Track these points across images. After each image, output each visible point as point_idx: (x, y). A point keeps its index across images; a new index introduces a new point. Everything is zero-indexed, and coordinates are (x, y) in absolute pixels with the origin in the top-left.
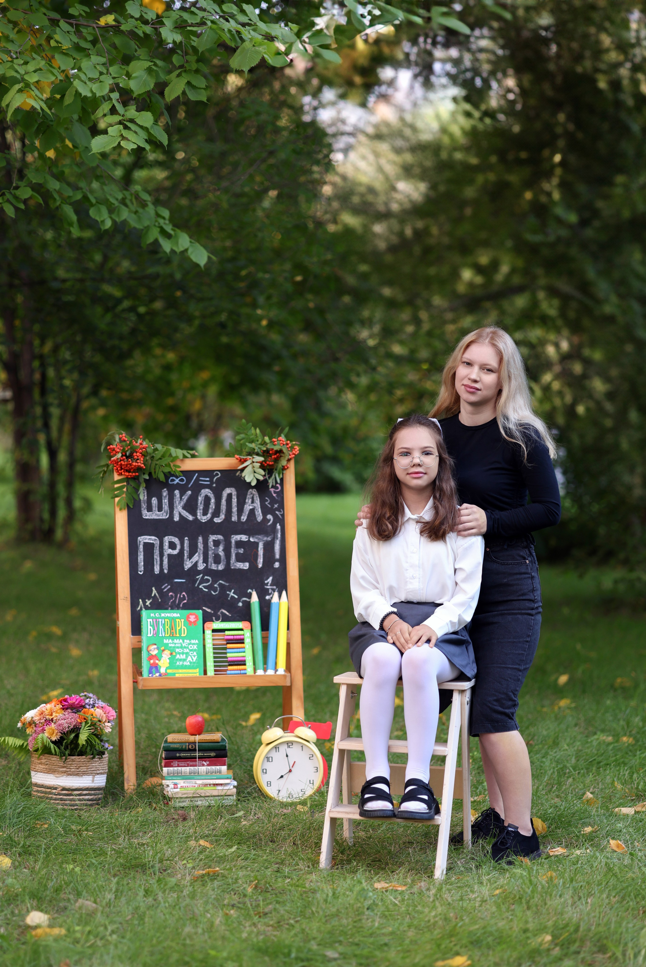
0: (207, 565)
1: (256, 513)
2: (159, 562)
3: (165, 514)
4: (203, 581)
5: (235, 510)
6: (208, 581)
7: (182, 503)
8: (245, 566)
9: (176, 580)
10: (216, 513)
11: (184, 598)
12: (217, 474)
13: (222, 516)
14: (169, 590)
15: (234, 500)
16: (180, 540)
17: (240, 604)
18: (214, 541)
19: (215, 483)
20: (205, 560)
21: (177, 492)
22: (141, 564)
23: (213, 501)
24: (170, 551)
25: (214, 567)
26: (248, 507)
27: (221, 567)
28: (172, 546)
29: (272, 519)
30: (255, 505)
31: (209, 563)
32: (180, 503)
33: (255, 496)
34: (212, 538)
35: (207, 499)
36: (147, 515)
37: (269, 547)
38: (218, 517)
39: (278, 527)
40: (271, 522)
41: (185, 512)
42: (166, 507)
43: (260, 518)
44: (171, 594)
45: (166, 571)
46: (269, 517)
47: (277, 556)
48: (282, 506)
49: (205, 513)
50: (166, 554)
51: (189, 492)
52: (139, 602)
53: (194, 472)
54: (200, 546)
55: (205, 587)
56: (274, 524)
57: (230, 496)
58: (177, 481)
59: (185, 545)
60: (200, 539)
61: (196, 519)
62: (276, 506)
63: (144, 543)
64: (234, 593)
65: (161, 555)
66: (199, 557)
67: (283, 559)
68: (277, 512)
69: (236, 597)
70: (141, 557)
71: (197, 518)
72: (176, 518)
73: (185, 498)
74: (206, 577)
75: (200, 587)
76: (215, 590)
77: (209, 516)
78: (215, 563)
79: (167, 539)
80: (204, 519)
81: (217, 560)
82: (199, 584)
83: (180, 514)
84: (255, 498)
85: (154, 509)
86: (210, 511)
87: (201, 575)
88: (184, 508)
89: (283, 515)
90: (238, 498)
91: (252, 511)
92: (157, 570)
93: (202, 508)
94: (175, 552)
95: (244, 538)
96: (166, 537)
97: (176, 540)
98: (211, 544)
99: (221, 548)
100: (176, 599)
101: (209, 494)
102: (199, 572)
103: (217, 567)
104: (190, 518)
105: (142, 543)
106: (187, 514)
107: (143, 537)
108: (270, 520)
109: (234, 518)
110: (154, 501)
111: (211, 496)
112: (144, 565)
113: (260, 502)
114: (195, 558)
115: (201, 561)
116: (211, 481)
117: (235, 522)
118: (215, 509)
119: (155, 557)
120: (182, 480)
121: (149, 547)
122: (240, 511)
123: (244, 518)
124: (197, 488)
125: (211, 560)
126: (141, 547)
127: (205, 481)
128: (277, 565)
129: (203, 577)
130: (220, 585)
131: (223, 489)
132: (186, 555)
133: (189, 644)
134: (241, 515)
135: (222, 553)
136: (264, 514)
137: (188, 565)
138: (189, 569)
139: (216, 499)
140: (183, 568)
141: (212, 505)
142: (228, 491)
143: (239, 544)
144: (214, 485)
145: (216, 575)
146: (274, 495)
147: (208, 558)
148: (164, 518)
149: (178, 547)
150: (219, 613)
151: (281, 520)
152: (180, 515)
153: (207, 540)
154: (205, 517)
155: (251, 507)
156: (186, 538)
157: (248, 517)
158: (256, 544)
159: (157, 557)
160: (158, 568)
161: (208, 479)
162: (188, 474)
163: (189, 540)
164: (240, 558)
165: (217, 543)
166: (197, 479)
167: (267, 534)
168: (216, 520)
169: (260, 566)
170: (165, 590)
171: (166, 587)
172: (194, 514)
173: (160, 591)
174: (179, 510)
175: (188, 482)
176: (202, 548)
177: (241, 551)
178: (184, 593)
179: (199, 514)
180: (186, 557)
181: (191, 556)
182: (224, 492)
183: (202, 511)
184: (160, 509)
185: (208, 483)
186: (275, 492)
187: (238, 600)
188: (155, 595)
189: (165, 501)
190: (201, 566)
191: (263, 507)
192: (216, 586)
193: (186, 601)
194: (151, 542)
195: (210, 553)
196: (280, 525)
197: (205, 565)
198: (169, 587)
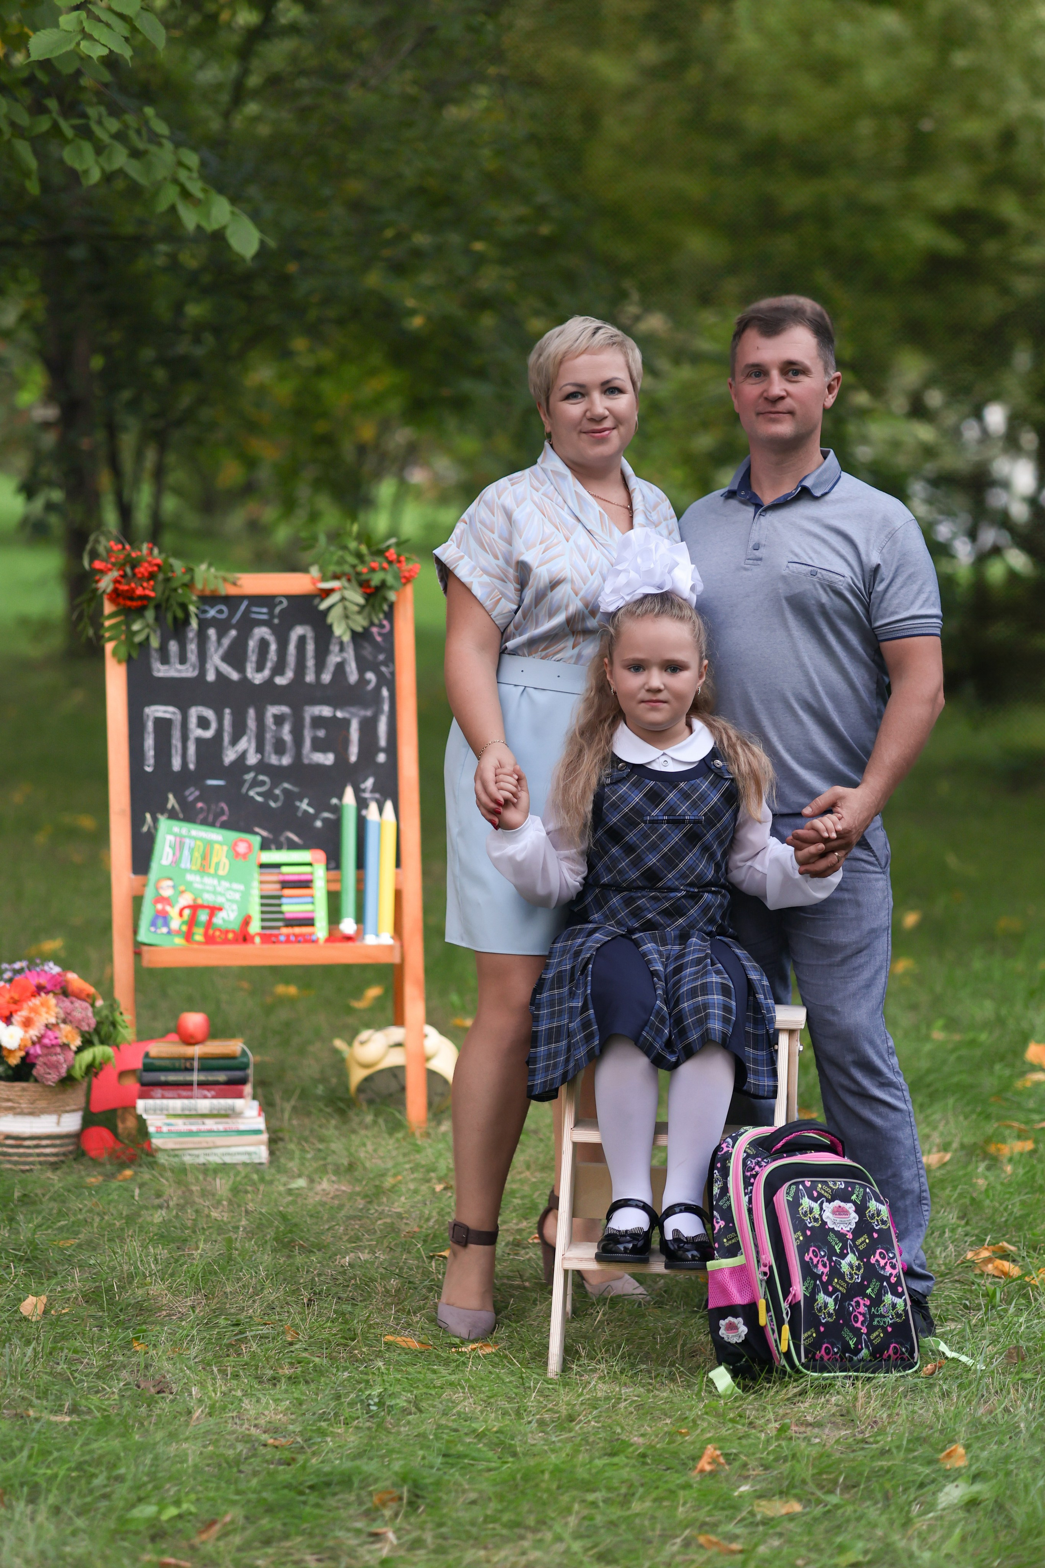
0: (262, 756)
1: (348, 669)
2: (180, 752)
3: (191, 670)
4: (255, 783)
5: (310, 663)
6: (263, 783)
7: (221, 651)
8: (327, 759)
9: (211, 782)
10: (279, 669)
11: (222, 812)
12: (281, 602)
13: (290, 674)
14: (197, 799)
15: (310, 647)
16: (216, 713)
17: (319, 824)
18: (276, 717)
19: (278, 617)
20: (260, 749)
21: (212, 632)
22: (150, 753)
23: (273, 647)
24: (200, 733)
25: (274, 760)
26: (334, 659)
27: (286, 761)
28: (203, 723)
29: (374, 680)
30: (345, 655)
31: (266, 754)
32: (216, 651)
34: (273, 710)
35: (263, 645)
36: (161, 671)
37: (368, 728)
38: (282, 675)
39: (385, 693)
40: (372, 684)
41: (225, 665)
42: (192, 656)
43: (353, 677)
44: (200, 805)
45: (192, 766)
46: (370, 676)
47: (383, 743)
48: (391, 659)
49: (260, 668)
50: (192, 737)
51: (233, 633)
52: (144, 819)
53: (241, 598)
54: (252, 723)
56: (378, 688)
57: (302, 640)
58: (212, 613)
59: (226, 722)
60: (251, 712)
61: (245, 680)
62: (381, 657)
63: (156, 718)
64: (309, 804)
65: (185, 739)
66: (249, 741)
67: (392, 749)
68: (384, 669)
69: (311, 810)
70: (149, 742)
71: (245, 677)
72: (211, 677)
73: (226, 642)
75: (252, 793)
76: (276, 799)
77: (267, 673)
78: (276, 753)
80: (258, 678)
81: (280, 748)
82: (249, 789)
83: (217, 670)
84: (345, 645)
85: (172, 660)
86: (269, 665)
87: (252, 774)
88: (225, 658)
89: (393, 674)
90: (315, 643)
91: (340, 668)
92: (176, 764)
93: (254, 659)
94: (208, 734)
95: (326, 711)
96: (193, 709)
97: (209, 714)
98: (269, 720)
99: (286, 728)
100: (208, 813)
101: (267, 636)
102: (249, 769)
103: (280, 760)
104: (235, 676)
105: (151, 718)
106: (229, 669)
107: (152, 708)
108: (370, 681)
109: (310, 678)
110: (173, 647)
111: (271, 638)
112: (156, 756)
113: (354, 650)
114: (243, 744)
115: (252, 750)
116: (271, 614)
117: (310, 685)
118: (276, 662)
119: (174, 742)
120: (220, 612)
121: (163, 726)
122: (320, 666)
123: (326, 678)
124: (247, 626)
125: (268, 748)
126: (150, 726)
127: (261, 613)
128: (381, 758)
129: (255, 777)
130: (285, 791)
131: (290, 628)
132: (226, 738)
133: (228, 889)
134: (321, 673)
135: (287, 736)
136: (361, 670)
137: (230, 756)
138: (234, 764)
139: (278, 645)
140: (222, 761)
141: (272, 655)
142: (299, 631)
143: (318, 722)
144: (276, 621)
145: (277, 774)
146: (379, 639)
147: (264, 745)
148: (189, 675)
149: (214, 726)
150: (282, 839)
151: (390, 682)
152: (219, 673)
153: (263, 714)
154: (259, 676)
155: (338, 659)
156: (227, 710)
157: (333, 676)
158: (346, 723)
159: (176, 742)
160: (179, 761)
161: (265, 610)
162: (231, 601)
163: (233, 714)
164: (319, 746)
165: (279, 720)
166: (247, 611)
167: (364, 705)
168: (280, 681)
169: (353, 758)
170: (191, 798)
171: (192, 794)
172: (241, 669)
173: (181, 800)
174: (216, 663)
175: (232, 613)
176: (254, 728)
177: (321, 733)
178: (223, 804)
179: (249, 670)
180: (226, 744)
181: (234, 741)
182: (292, 633)
183: (254, 665)
184: (183, 660)
185: (265, 617)
186: (380, 634)
187: (315, 817)
188: (173, 804)
189: (192, 647)
190: (252, 759)
191: (359, 659)
192: (277, 792)
193: (224, 818)
194: (168, 716)
195: (268, 736)
196: (388, 690)
197: (259, 756)
198: (197, 793)
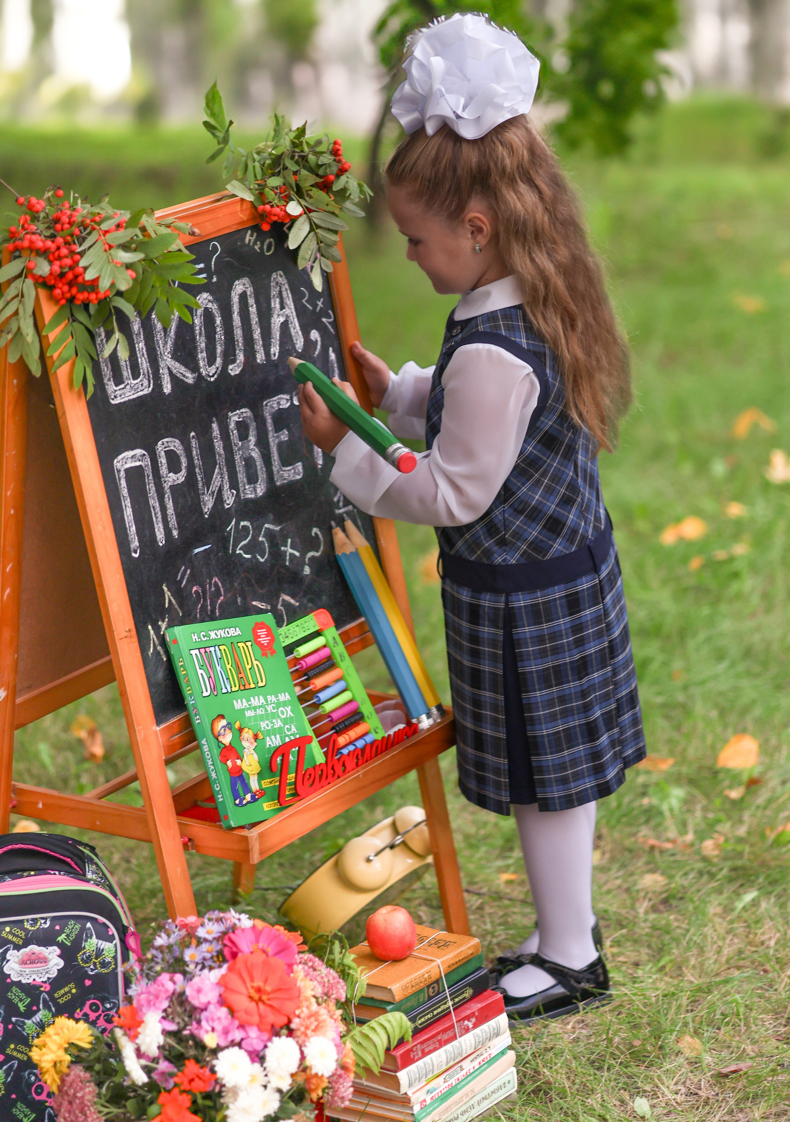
0: (238, 491)
1: (292, 331)
2: (159, 515)
3: (146, 382)
4: (239, 535)
5: (257, 334)
6: (246, 532)
7: (170, 343)
8: (298, 471)
9: (197, 551)
10: (230, 352)
11: (218, 592)
12: (215, 249)
13: (241, 357)
14: (190, 582)
15: (253, 310)
16: (182, 444)
17: (309, 573)
18: (238, 426)
19: (216, 273)
20: (233, 481)
22: (132, 530)
23: (218, 320)
24: (173, 478)
25: (249, 492)
26: (277, 321)
27: (261, 489)
28: (173, 462)
29: (319, 339)
30: (287, 311)
31: (241, 486)
32: (165, 346)
33: (283, 289)
34: (234, 418)
35: (209, 320)
36: (115, 395)
38: (234, 361)
40: (319, 347)
41: (177, 365)
42: (144, 364)
43: (300, 342)
44: (195, 589)
45: (175, 533)
46: (315, 334)
48: (330, 303)
49: (211, 358)
50: (166, 486)
54: (218, 445)
55: (246, 549)
57: (243, 300)
59: (194, 453)
60: (215, 428)
61: (200, 379)
62: (321, 303)
63: (127, 471)
64: (293, 546)
65: (160, 493)
66: (221, 475)
69: (297, 554)
70: (128, 512)
71: (200, 376)
72: (167, 387)
73: (172, 329)
74: (242, 523)
75: (238, 552)
76: (263, 550)
77: (219, 361)
78: (249, 483)
79: (160, 447)
80: (211, 373)
81: (251, 472)
82: (234, 547)
83: (171, 373)
84: (284, 294)
85: (125, 374)
86: (219, 349)
87: (233, 523)
88: (175, 355)
89: (335, 325)
90: (257, 302)
91: (285, 329)
92: (161, 535)
93: (203, 345)
94: (180, 478)
95: (284, 401)
96: (160, 443)
97: (175, 444)
98: (234, 434)
99: (252, 439)
100: (205, 600)
101: (210, 305)
102: (229, 515)
103: (255, 490)
104: (190, 378)
105: (122, 473)
106: (183, 369)
107: (120, 457)
108: (317, 341)
109: (260, 357)
110: (122, 352)
111: (214, 307)
112: (138, 531)
113: (294, 301)
114: (216, 482)
115: (226, 486)
116: (206, 270)
117: (262, 367)
118: (225, 343)
119: (151, 502)
121: (136, 481)
122: (266, 334)
123: (275, 350)
125: (242, 477)
126: (124, 486)
127: (198, 272)
129: (237, 524)
130: (270, 534)
131: (231, 286)
132: (199, 477)
134: (270, 345)
135: (256, 454)
136: (305, 328)
137: (208, 503)
138: (212, 513)
139: (222, 317)
140: (202, 514)
141: (220, 335)
142: (238, 288)
143: (279, 420)
144: (215, 280)
145: (256, 512)
147: (236, 473)
148: (146, 392)
149: (184, 460)
151: (335, 339)
152: (172, 376)
153: (227, 426)
154: (212, 370)
155: (282, 319)
156: (193, 434)
157: (281, 346)
159: (154, 501)
160: (162, 530)
161: (201, 266)
163: (198, 437)
164: (286, 455)
165: (243, 430)
168: (233, 370)
169: (320, 463)
170: (184, 583)
171: (184, 576)
172: (194, 365)
173: (175, 589)
174: (169, 365)
176: (222, 452)
177: (284, 435)
178: (215, 579)
179: (201, 364)
180: (200, 485)
181: (208, 480)
182: (233, 294)
183: (204, 354)
184: (135, 370)
185: (204, 276)
187: (302, 562)
188: (170, 600)
189: (141, 346)
190: (229, 501)
191: (300, 311)
192: (260, 539)
193: (222, 598)
194: (138, 464)
195: (237, 457)
196: (333, 351)
197: (235, 492)
198: (189, 571)
